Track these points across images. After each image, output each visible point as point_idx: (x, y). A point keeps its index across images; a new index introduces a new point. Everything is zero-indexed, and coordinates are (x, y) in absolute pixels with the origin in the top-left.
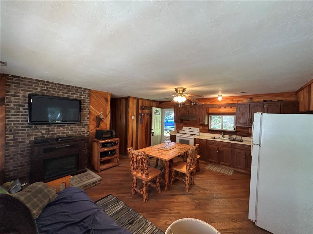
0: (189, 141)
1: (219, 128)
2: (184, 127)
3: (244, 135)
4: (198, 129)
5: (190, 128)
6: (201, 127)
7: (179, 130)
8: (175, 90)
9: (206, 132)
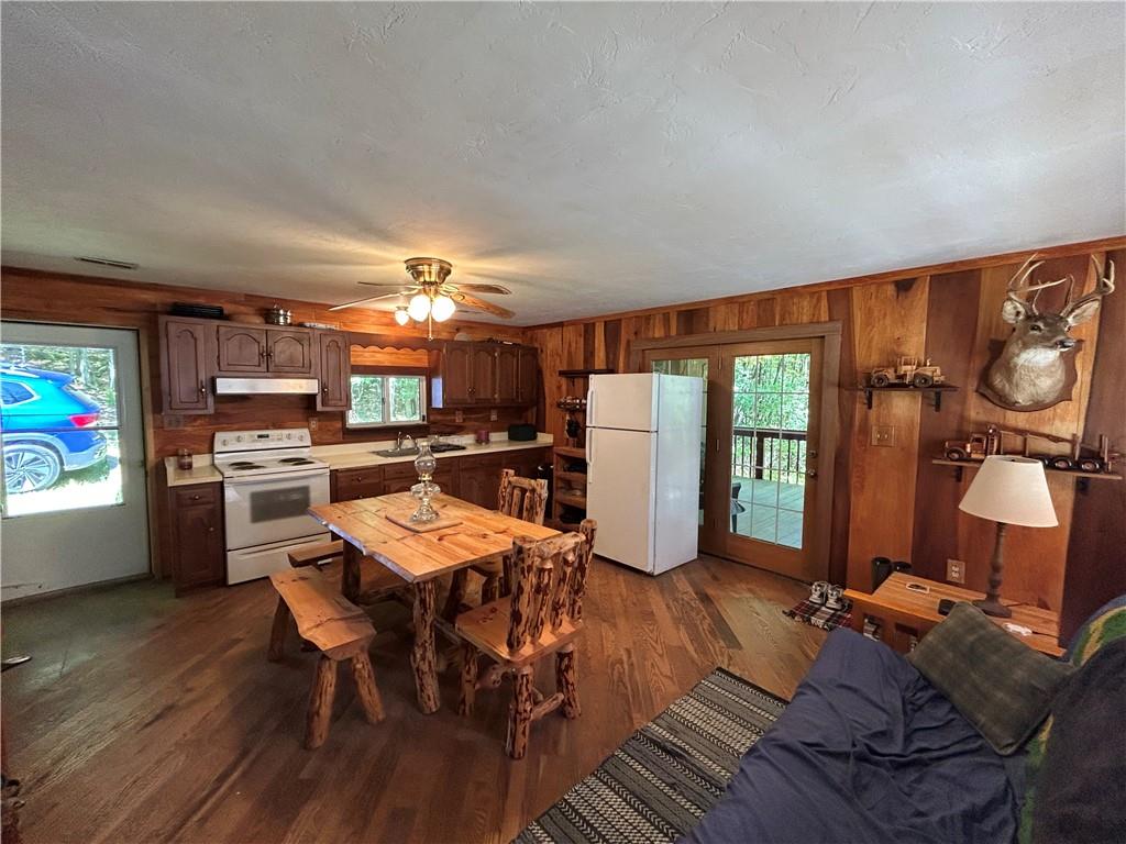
0: (305, 490)
1: (374, 419)
2: (219, 436)
3: (448, 430)
4: (305, 432)
5: (260, 436)
6: (314, 424)
7: (190, 455)
8: (405, 266)
9: (334, 439)
